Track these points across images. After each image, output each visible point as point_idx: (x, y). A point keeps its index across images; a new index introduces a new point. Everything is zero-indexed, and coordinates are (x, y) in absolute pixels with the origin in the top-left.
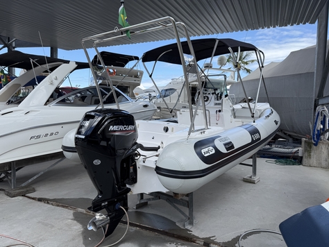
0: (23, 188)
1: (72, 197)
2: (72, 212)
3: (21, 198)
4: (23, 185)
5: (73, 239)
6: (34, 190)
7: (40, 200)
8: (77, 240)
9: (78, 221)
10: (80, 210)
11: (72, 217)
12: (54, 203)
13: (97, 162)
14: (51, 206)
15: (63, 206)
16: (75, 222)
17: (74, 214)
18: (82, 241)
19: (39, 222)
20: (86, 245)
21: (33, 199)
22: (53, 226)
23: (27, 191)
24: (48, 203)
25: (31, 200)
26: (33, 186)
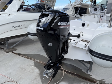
0: (11, 49)
1: (32, 54)
2: (33, 61)
3: (10, 53)
4: (11, 47)
5: (36, 79)
6: (16, 50)
7: (19, 54)
8: (38, 79)
9: (37, 67)
10: (37, 60)
11: (33, 64)
12: (25, 56)
13: (50, 45)
14: (24, 58)
15: (29, 58)
16: (35, 67)
17: (34, 63)
18: (40, 80)
19: (19, 67)
20: (42, 83)
21: (16, 54)
22: (25, 70)
23: (13, 50)
24: (22, 56)
25: (15, 55)
26: (16, 48)
